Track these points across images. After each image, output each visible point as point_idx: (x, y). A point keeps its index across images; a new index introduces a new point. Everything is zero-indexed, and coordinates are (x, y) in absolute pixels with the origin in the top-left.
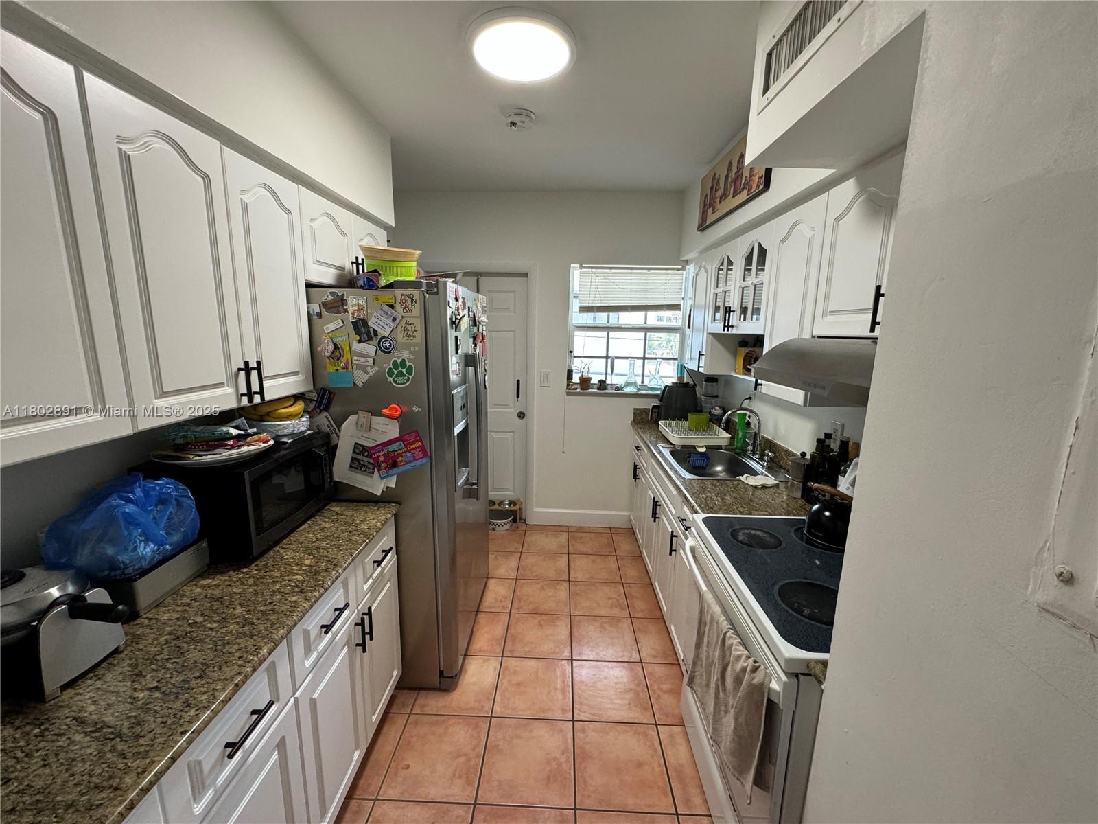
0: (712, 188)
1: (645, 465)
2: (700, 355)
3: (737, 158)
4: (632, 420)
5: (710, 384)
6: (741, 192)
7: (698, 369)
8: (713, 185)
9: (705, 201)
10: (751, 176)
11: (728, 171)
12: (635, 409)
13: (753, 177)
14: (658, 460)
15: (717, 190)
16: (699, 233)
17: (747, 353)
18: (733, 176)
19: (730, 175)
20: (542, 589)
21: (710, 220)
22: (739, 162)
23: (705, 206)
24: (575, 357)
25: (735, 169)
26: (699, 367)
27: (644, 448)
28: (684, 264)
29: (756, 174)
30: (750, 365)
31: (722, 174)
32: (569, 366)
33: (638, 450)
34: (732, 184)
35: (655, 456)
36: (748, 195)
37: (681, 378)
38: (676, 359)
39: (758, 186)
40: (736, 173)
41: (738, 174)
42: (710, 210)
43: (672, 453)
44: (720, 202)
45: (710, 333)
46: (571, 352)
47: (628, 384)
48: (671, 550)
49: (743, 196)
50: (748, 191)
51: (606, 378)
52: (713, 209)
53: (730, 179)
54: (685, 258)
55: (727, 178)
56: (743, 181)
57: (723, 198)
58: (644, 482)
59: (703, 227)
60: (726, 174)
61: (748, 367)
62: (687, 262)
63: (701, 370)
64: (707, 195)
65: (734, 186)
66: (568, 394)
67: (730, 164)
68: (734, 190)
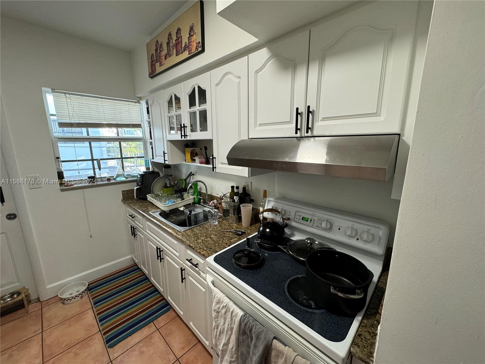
0: (156, 50)
1: (142, 226)
2: (164, 153)
3: (176, 31)
4: (122, 198)
5: (167, 169)
6: (182, 52)
7: (165, 162)
8: (157, 48)
9: (151, 58)
10: (189, 43)
11: (168, 39)
12: (122, 191)
13: (192, 43)
14: (152, 221)
15: (161, 51)
16: (150, 78)
17: (192, 151)
18: (174, 42)
19: (171, 42)
20: (76, 354)
21: (159, 69)
22: (177, 33)
23: (152, 61)
24: (63, 161)
25: (174, 38)
26: (165, 161)
27: (136, 215)
28: (139, 99)
29: (194, 41)
30: (194, 157)
31: (164, 41)
32: (58, 169)
33: (133, 218)
34: (174, 48)
35: (150, 219)
36: (189, 54)
37: (148, 169)
38: (143, 157)
39: (197, 49)
40: (176, 40)
41: (177, 41)
42: (158, 64)
43: (160, 214)
44: (166, 59)
45: (168, 141)
46: (58, 158)
47: (118, 176)
48: (182, 279)
49: (186, 55)
50: (189, 51)
51: (95, 174)
52: (160, 64)
53: (171, 44)
54: (139, 96)
55: (168, 43)
56: (183, 46)
57: (168, 56)
58: (143, 237)
59: (153, 75)
60: (167, 41)
61: (193, 158)
62: (140, 98)
63: (167, 162)
64: (153, 55)
65: (176, 49)
66: (62, 190)
67: (170, 35)
68: (176, 51)
